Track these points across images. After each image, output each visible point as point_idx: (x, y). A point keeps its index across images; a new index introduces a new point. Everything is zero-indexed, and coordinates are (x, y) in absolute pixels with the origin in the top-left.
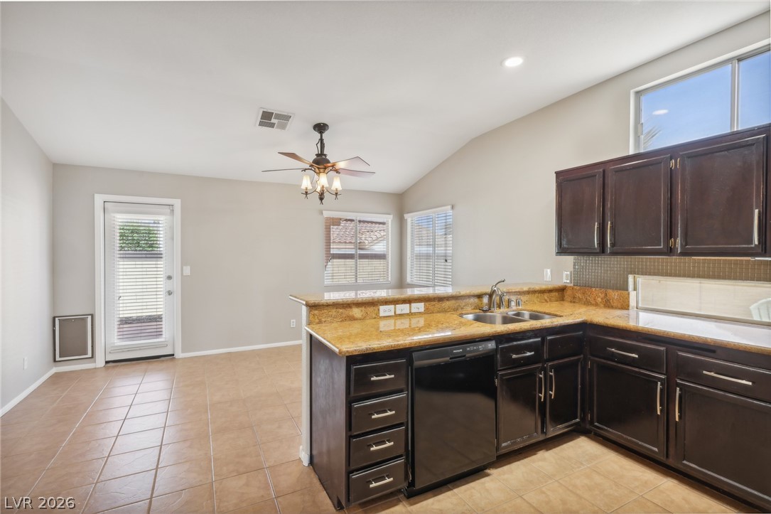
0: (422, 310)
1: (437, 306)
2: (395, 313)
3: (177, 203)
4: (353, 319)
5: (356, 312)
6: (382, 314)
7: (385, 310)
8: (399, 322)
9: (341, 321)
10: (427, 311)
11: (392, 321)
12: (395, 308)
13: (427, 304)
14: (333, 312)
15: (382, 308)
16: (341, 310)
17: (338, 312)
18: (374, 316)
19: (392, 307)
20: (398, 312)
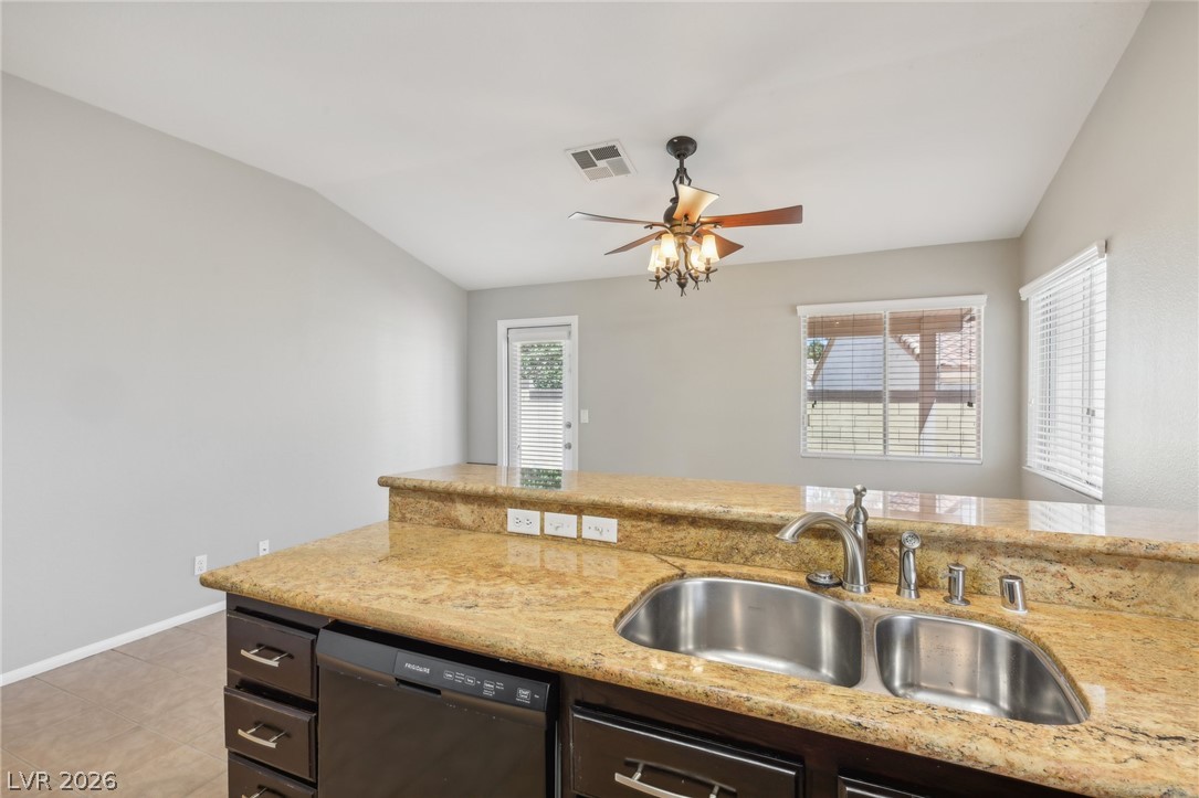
0: (612, 537)
1: (656, 534)
2: (542, 529)
3: (574, 320)
4: (456, 525)
5: (463, 512)
6: (511, 527)
7: (521, 520)
8: (551, 554)
9: (437, 525)
10: (624, 544)
11: (535, 548)
12: (542, 520)
13: (627, 523)
14: (424, 504)
15: (512, 512)
16: (436, 504)
17: (431, 506)
18: (497, 528)
19: (535, 515)
20: (549, 530)
